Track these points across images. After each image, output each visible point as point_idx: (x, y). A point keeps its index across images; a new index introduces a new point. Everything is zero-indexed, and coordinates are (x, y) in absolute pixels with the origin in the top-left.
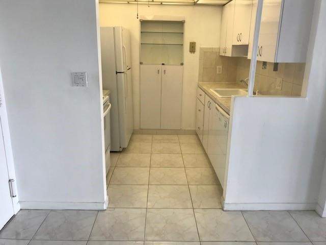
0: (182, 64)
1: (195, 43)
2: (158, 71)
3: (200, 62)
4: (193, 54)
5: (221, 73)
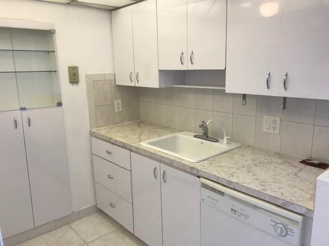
0: (60, 104)
1: (77, 67)
2: (16, 121)
3: (89, 98)
4: (75, 86)
5: (121, 110)
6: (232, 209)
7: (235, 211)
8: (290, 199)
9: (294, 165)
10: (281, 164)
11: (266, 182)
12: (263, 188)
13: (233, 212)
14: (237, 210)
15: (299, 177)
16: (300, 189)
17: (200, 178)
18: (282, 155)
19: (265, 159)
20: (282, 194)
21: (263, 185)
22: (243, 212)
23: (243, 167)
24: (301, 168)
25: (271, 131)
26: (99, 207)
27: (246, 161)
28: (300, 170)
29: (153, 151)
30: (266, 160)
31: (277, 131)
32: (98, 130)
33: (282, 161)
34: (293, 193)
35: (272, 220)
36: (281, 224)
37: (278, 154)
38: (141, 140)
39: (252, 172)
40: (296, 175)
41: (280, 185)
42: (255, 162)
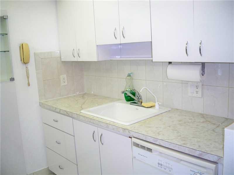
0: (12, 79)
3: (37, 73)
5: (66, 83)
6: (159, 164)
7: (161, 165)
8: (206, 150)
9: (213, 122)
10: (203, 122)
11: (187, 138)
12: (184, 142)
13: (160, 165)
14: (163, 164)
15: (216, 132)
16: (215, 142)
17: (131, 138)
18: (204, 115)
19: (190, 119)
20: (199, 146)
21: (184, 140)
22: (167, 165)
23: (170, 127)
24: (219, 125)
25: (195, 95)
26: (50, 169)
27: (173, 122)
28: (218, 127)
29: (91, 117)
30: (190, 121)
31: (200, 95)
32: (46, 101)
33: (204, 120)
34: (208, 145)
35: (191, 170)
36: (198, 173)
37: (201, 114)
38: (82, 109)
39: (177, 130)
40: (213, 130)
41: (199, 140)
42: (180, 123)
